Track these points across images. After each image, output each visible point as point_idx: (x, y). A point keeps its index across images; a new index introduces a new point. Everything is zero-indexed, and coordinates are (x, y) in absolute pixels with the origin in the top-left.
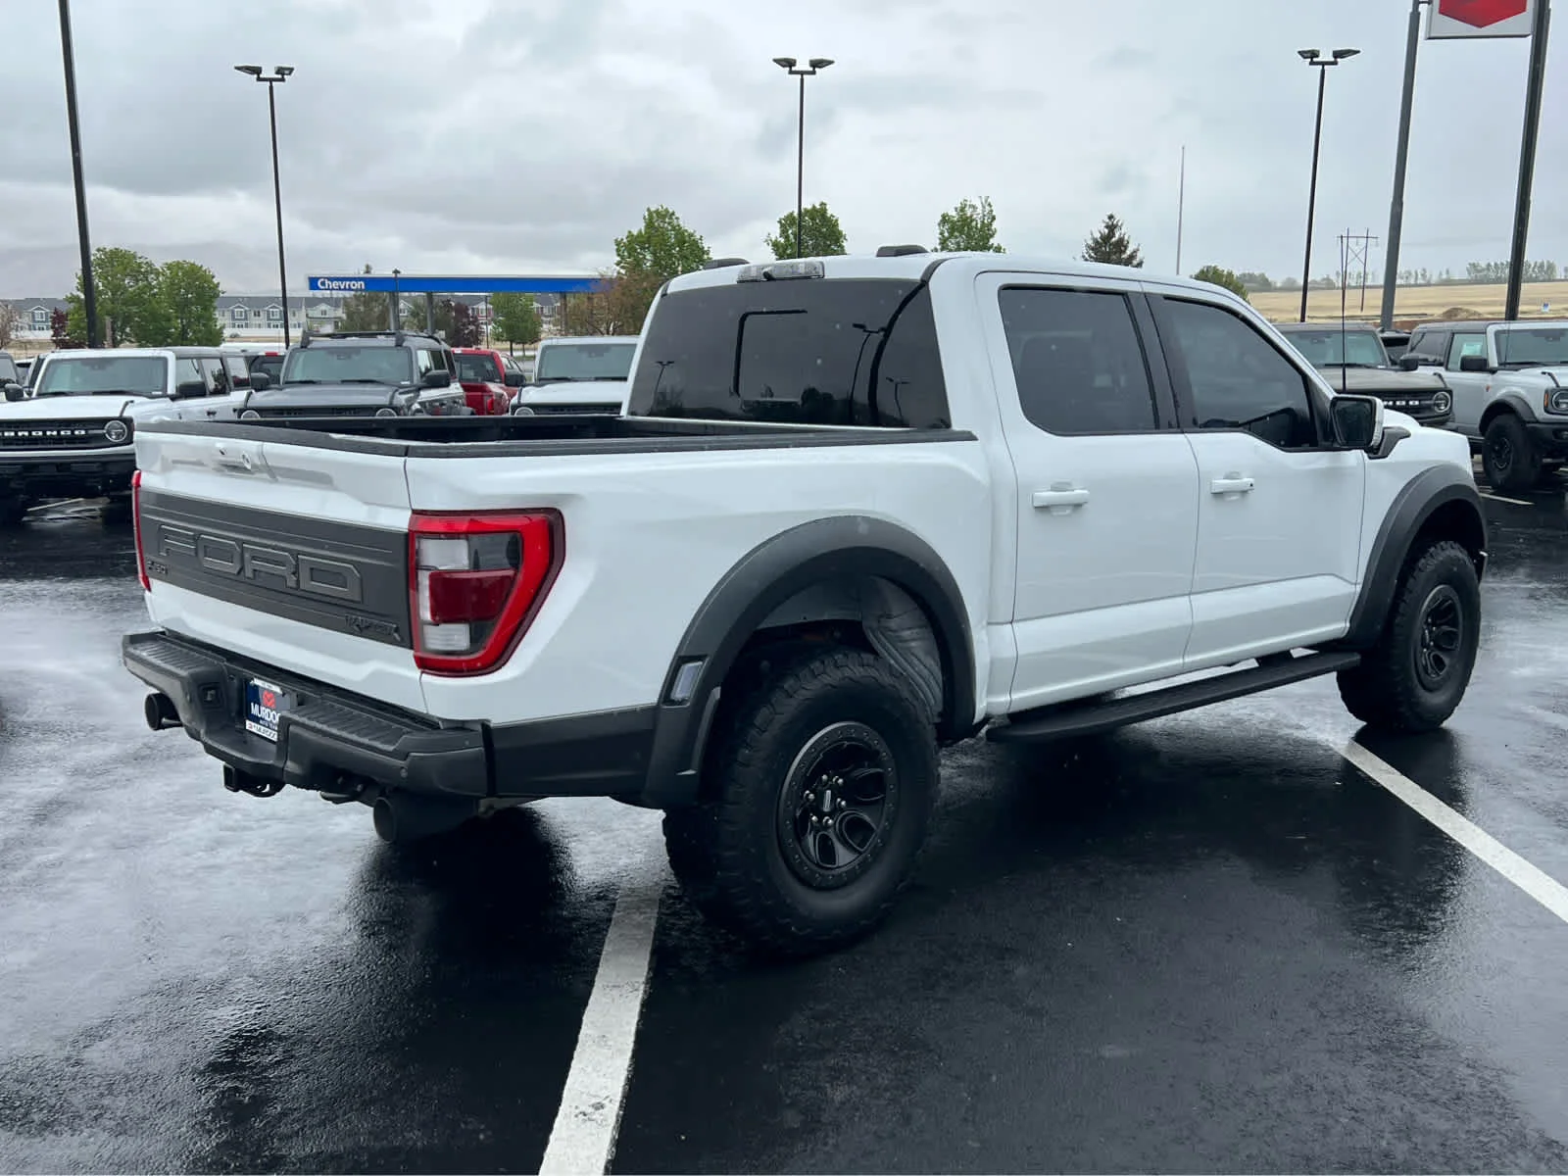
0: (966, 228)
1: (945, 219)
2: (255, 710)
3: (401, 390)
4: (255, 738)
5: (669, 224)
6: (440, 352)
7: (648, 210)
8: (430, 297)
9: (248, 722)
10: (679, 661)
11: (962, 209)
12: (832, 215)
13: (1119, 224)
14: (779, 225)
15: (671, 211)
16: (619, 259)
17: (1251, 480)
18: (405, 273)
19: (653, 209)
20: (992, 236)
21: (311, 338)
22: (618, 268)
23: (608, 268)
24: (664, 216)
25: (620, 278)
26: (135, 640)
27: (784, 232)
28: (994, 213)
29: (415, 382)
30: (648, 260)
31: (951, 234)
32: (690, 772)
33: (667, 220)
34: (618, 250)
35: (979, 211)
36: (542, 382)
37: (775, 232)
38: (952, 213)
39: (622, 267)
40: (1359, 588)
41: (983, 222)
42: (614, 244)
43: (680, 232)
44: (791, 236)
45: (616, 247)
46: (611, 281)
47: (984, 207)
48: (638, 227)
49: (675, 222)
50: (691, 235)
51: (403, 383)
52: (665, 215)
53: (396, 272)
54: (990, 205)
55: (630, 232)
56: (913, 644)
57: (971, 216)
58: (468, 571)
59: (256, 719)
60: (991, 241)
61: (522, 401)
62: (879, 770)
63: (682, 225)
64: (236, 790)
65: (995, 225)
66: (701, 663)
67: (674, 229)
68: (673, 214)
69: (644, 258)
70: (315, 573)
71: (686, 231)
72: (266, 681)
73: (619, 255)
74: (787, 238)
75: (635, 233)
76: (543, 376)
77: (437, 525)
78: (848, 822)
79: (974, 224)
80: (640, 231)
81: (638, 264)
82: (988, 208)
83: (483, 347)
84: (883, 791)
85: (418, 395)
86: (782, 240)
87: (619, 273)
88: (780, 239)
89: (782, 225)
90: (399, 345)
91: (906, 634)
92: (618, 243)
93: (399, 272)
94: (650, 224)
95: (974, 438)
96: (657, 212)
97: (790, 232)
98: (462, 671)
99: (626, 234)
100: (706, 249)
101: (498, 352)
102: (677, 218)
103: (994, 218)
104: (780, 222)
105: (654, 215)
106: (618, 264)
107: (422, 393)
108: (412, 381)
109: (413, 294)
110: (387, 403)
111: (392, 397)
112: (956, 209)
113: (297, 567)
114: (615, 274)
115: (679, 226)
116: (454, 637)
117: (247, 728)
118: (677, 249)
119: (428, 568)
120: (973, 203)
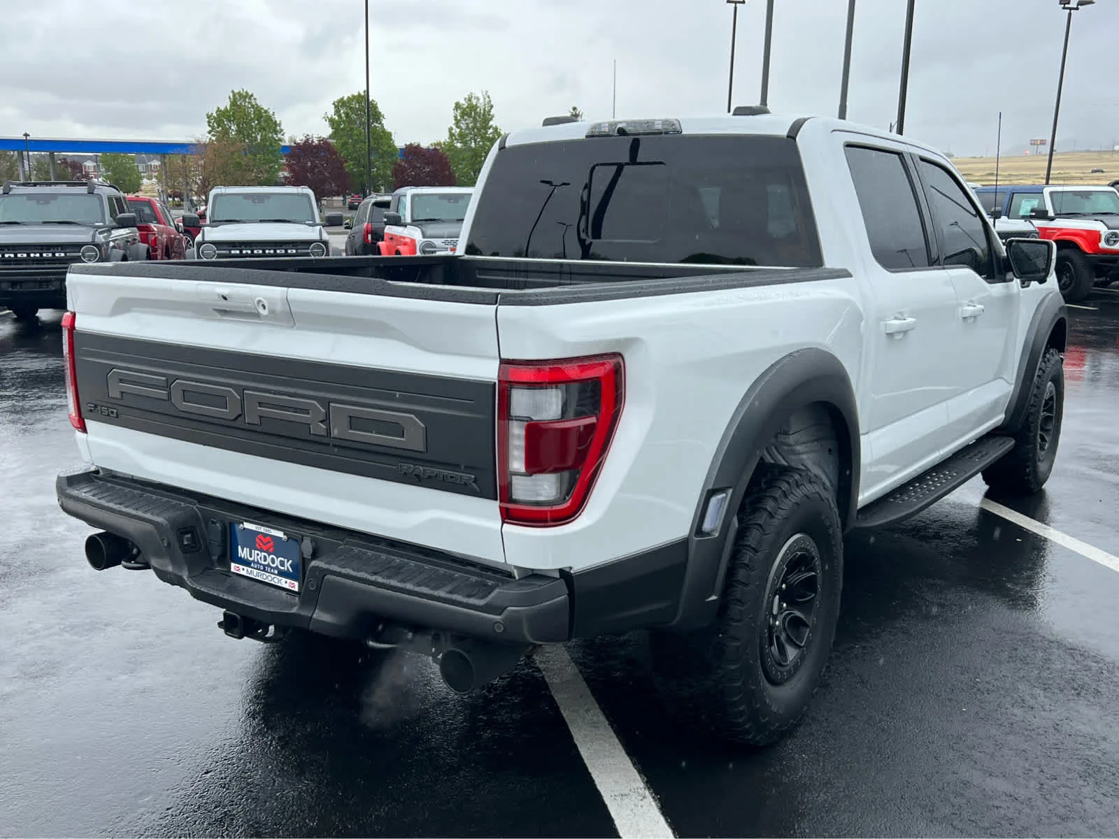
0: (473, 113)
1: (458, 106)
2: (243, 553)
3: (100, 230)
4: (246, 581)
5: (249, 103)
6: (120, 198)
7: (233, 92)
8: (52, 155)
9: (233, 565)
10: (709, 494)
11: (470, 100)
12: (373, 100)
13: (581, 113)
14: (333, 106)
15: (250, 94)
16: (210, 129)
17: (982, 307)
18: (33, 136)
19: (236, 91)
20: (491, 119)
21: (11, 186)
22: (210, 136)
23: (202, 135)
24: (245, 97)
25: (211, 142)
26: (73, 481)
27: (337, 112)
28: (492, 103)
29: (107, 223)
30: (233, 130)
31: (462, 117)
32: (714, 598)
33: (247, 100)
34: (209, 122)
35: (482, 100)
36: (215, 224)
37: (331, 112)
38: (462, 102)
39: (214, 135)
40: (1013, 386)
41: (484, 109)
42: (205, 117)
43: (258, 110)
44: (343, 115)
45: (207, 120)
46: (205, 145)
47: (485, 99)
48: (225, 104)
49: (253, 101)
50: (266, 112)
51: (97, 224)
52: (247, 96)
53: (26, 135)
54: (489, 97)
55: (218, 108)
56: (804, 456)
57: (476, 105)
58: (557, 421)
59: (246, 563)
60: (491, 123)
61: (206, 239)
62: (813, 574)
63: (259, 104)
64: (240, 637)
65: (493, 112)
66: (724, 495)
67: (253, 106)
68: (252, 95)
69: (230, 127)
70: (354, 422)
71: (263, 109)
72: (262, 525)
73: (209, 126)
74: (340, 116)
75: (222, 108)
76: (216, 219)
77: (528, 374)
78: (789, 622)
79: (478, 110)
80: (226, 108)
81: (226, 132)
82: (487, 99)
83: (141, 195)
84: (815, 591)
85: (111, 234)
86: (337, 118)
87: (210, 139)
88: (334, 117)
89: (336, 107)
90: (91, 193)
91: (799, 448)
92: (209, 117)
93: (29, 135)
94: (234, 103)
95: (850, 275)
96: (239, 93)
97: (342, 111)
98: (547, 521)
99: (216, 109)
100: (278, 122)
101: (152, 199)
102: (255, 99)
103: (492, 107)
104: (334, 104)
105: (237, 96)
106: (209, 132)
107: (113, 232)
108: (104, 223)
109: (43, 153)
110: (91, 240)
111: (94, 236)
112: (465, 99)
113: (327, 414)
114: (208, 140)
115: (257, 105)
116: (545, 488)
117: (233, 570)
118: (256, 122)
119: (519, 419)
120: (476, 95)
